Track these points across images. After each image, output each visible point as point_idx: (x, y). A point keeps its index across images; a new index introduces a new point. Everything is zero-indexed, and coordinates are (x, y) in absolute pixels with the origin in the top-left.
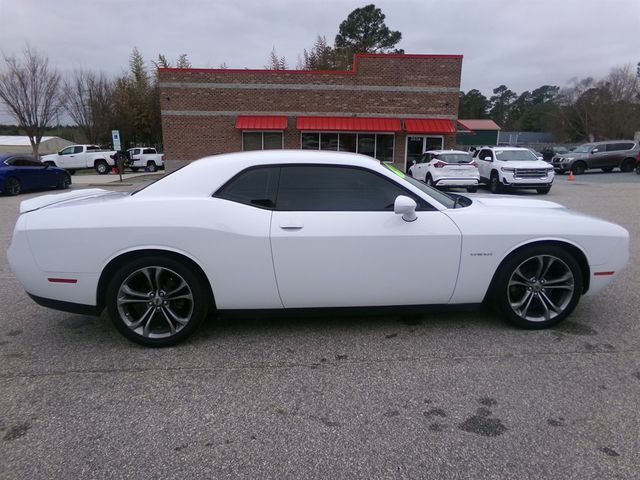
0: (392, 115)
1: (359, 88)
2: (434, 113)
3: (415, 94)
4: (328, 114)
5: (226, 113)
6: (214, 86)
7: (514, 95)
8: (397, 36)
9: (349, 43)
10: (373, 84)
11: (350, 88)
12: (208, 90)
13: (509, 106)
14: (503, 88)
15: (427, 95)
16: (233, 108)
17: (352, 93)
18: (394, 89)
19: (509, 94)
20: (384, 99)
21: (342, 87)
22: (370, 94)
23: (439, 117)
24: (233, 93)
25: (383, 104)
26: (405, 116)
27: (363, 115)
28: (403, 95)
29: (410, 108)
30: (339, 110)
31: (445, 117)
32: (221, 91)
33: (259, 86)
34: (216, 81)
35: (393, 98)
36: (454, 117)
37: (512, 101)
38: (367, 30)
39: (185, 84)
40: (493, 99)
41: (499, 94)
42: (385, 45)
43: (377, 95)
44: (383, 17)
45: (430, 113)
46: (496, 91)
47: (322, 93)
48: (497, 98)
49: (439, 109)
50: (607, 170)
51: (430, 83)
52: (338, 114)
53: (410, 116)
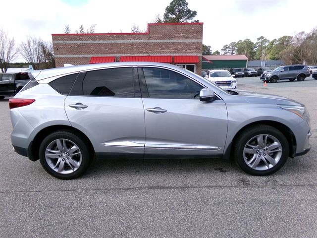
0: (168, 54)
1: (151, 41)
2: (189, 53)
3: (179, 43)
4: (136, 55)
5: (86, 56)
6: (79, 42)
7: (268, 41)
8: (195, 13)
9: (171, 18)
10: (158, 39)
11: (146, 41)
12: (77, 44)
13: (265, 47)
14: (262, 37)
15: (185, 44)
16: (89, 53)
17: (147, 44)
18: (169, 41)
19: (266, 40)
20: (163, 46)
21: (142, 41)
22: (156, 44)
23: (192, 55)
24: (89, 46)
25: (163, 49)
26: (175, 55)
27: (153, 55)
28: (173, 44)
29: (177, 50)
30: (141, 53)
31: (195, 55)
32: (83, 45)
33: (101, 42)
34: (80, 39)
35: (168, 46)
36: (200, 55)
37: (267, 44)
38: (180, 10)
39: (65, 41)
40: (257, 43)
41: (260, 41)
42: (188, 18)
43: (160, 44)
44: (187, 4)
45: (187, 53)
46: (259, 39)
47: (132, 45)
48: (259, 43)
49: (192, 51)
50: (292, 80)
51: (187, 38)
52: (140, 55)
53: (177, 55)
